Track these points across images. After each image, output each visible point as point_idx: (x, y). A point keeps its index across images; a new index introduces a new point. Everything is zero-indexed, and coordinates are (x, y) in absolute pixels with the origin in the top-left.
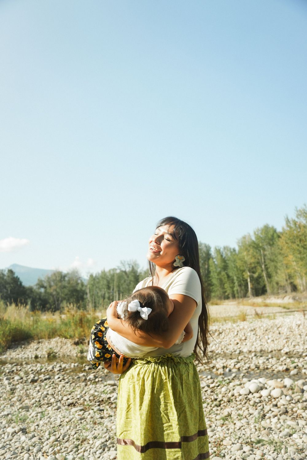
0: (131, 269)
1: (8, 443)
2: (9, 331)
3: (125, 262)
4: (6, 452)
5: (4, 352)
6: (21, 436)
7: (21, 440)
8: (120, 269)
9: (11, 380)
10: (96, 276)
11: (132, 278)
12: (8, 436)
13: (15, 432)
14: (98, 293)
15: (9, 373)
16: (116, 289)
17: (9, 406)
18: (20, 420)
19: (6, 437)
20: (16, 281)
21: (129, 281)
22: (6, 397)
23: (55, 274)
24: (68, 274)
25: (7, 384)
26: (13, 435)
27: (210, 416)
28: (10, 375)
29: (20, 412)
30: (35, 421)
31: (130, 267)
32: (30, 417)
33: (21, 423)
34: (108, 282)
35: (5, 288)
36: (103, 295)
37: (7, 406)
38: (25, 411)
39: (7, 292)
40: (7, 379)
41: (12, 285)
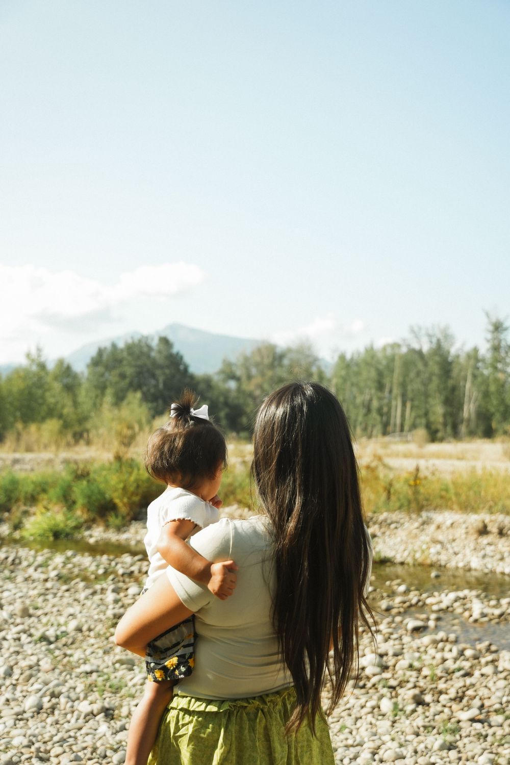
0: (434, 346)
1: (72, 734)
2: (135, 485)
3: (420, 328)
4: (64, 752)
5: (124, 525)
6: (101, 723)
7: (98, 731)
8: (408, 346)
9: (122, 594)
10: (352, 359)
11: (436, 369)
12: (77, 719)
13: (92, 713)
14: (355, 397)
15: (123, 575)
16: (396, 391)
17: (101, 652)
18: (110, 687)
19: (73, 721)
20: (175, 362)
21: (427, 375)
22: (101, 632)
23: (259, 350)
24: (289, 350)
25: (112, 602)
26: (88, 718)
27: (500, 750)
28: (124, 582)
29: (116, 670)
30: (137, 695)
31: (431, 342)
32: (130, 684)
33: (110, 695)
34: (380, 374)
35: (153, 376)
36: (366, 403)
37: (97, 651)
38: (126, 668)
39: (156, 386)
40: (114, 591)
41: (167, 371)
